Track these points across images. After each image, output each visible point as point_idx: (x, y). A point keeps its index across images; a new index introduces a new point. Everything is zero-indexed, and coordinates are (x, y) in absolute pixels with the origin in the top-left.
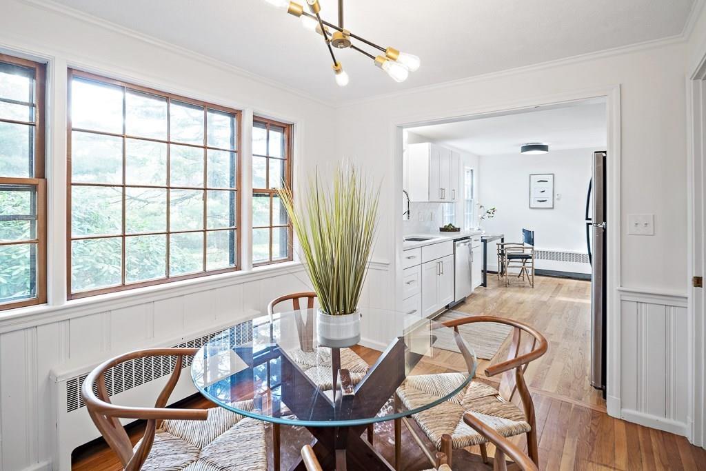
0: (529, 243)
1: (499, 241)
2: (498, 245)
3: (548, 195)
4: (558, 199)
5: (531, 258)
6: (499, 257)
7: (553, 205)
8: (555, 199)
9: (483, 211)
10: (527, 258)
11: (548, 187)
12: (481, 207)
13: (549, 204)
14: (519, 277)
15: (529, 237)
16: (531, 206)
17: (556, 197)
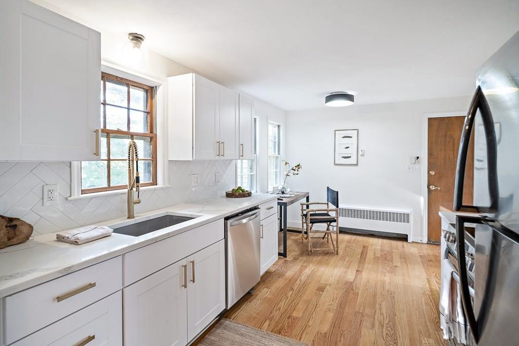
0: (333, 203)
1: (304, 200)
2: (302, 205)
3: (352, 151)
4: (362, 155)
5: (335, 221)
6: (303, 218)
7: (357, 162)
8: (359, 156)
9: (289, 168)
10: (331, 222)
11: (352, 142)
12: (286, 163)
13: (353, 161)
14: (323, 238)
15: (334, 197)
16: (336, 163)
17: (360, 153)
